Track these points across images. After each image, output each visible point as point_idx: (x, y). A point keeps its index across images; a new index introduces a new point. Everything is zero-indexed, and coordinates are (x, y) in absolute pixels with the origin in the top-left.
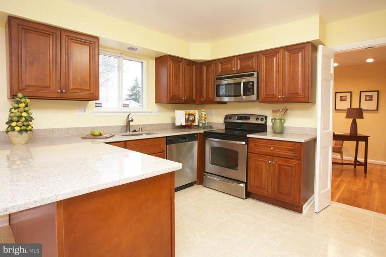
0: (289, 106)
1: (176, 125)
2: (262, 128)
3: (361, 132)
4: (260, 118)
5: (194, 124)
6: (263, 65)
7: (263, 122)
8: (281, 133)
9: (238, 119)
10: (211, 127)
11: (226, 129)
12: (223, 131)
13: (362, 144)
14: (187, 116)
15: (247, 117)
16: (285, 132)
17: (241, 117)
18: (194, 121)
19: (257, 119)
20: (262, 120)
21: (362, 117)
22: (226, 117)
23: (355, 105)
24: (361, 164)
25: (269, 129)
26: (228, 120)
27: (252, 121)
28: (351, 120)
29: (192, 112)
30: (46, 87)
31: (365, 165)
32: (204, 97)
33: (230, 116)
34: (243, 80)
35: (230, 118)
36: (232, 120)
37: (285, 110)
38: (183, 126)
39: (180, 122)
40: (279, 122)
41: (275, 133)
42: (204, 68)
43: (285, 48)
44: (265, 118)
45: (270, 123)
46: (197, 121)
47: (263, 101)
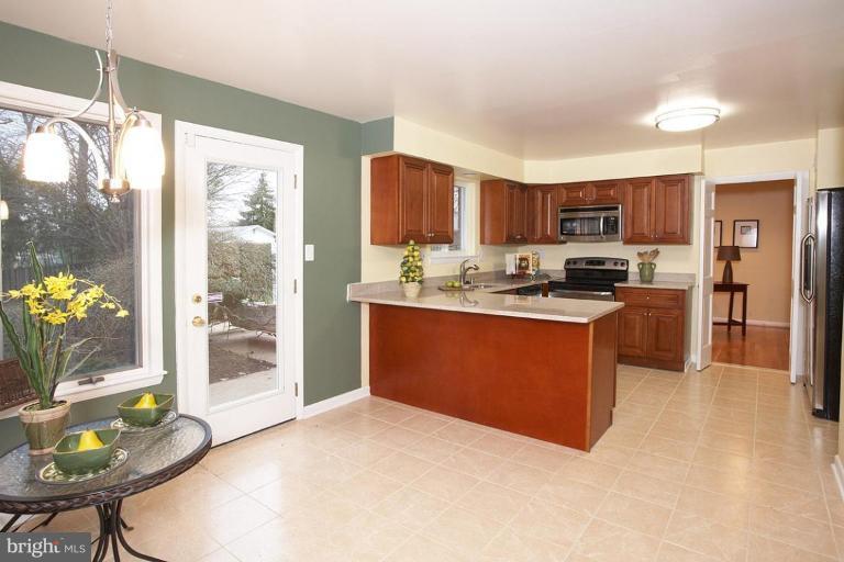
0: (661, 248)
1: (508, 273)
2: (623, 276)
4: (620, 262)
5: (528, 272)
6: (630, 198)
7: (624, 268)
8: (650, 282)
9: (587, 263)
10: (547, 276)
11: (567, 278)
12: (564, 280)
14: (518, 262)
15: (600, 261)
16: (655, 279)
17: (591, 261)
18: (527, 267)
19: (616, 264)
20: (622, 264)
21: (738, 258)
22: (568, 262)
23: (727, 242)
24: (737, 323)
25: (630, 277)
26: (572, 267)
27: (609, 266)
29: (524, 254)
30: (420, 231)
31: (743, 324)
32: (539, 235)
33: (575, 261)
34: (603, 214)
35: (575, 263)
36: (577, 266)
37: (656, 253)
38: (513, 276)
39: (511, 269)
40: (647, 270)
41: (643, 281)
42: (539, 194)
43: (659, 178)
44: (626, 262)
45: (633, 268)
46: (531, 267)
47: (628, 241)
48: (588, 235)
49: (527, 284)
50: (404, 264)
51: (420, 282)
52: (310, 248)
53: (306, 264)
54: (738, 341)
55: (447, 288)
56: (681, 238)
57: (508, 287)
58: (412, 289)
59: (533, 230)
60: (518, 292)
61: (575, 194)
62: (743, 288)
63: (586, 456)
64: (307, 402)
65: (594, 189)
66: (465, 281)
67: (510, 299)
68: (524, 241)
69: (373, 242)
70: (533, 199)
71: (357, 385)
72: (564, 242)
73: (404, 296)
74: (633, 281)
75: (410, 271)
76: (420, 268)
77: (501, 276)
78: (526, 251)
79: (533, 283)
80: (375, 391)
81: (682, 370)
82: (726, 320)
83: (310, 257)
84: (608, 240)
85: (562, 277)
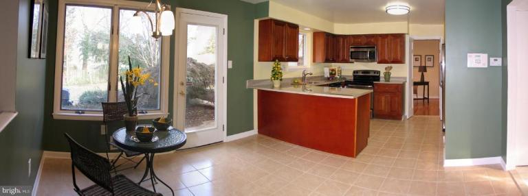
0: (393, 65)
2: (378, 78)
3: (426, 80)
4: (377, 72)
5: (335, 76)
6: (380, 43)
7: (378, 75)
8: (389, 81)
10: (344, 78)
11: (354, 79)
13: (426, 86)
14: (331, 71)
15: (368, 72)
16: (391, 79)
17: (364, 72)
18: (335, 74)
19: (375, 73)
21: (426, 71)
22: (354, 72)
23: (423, 65)
24: (426, 98)
25: (381, 79)
26: (356, 74)
27: (372, 74)
28: (420, 73)
29: (333, 68)
30: (282, 55)
31: (428, 98)
32: (341, 59)
33: (357, 71)
34: (369, 50)
36: (358, 74)
37: (391, 68)
38: (328, 79)
39: (327, 75)
40: (388, 75)
41: (386, 81)
42: (341, 40)
43: (392, 35)
44: (379, 72)
45: (382, 75)
46: (337, 74)
47: (379, 63)
48: (363, 58)
49: (335, 82)
50: (273, 71)
51: (281, 80)
52: (230, 62)
53: (229, 70)
54: (426, 106)
55: (295, 83)
56: (400, 61)
57: (326, 83)
58: (277, 83)
59: (338, 57)
60: (330, 85)
61: (357, 40)
62: (427, 83)
63: (354, 160)
64: (228, 134)
65: (365, 38)
66: (304, 80)
67: (327, 89)
68: (334, 61)
69: (259, 60)
70: (338, 42)
71: (252, 128)
72: (353, 62)
73: (273, 87)
74: (382, 81)
75: (276, 74)
76: (281, 73)
77: (322, 78)
78: (335, 66)
79: (338, 81)
80: (260, 132)
81: (401, 119)
82: (422, 97)
83: (230, 67)
84: (372, 62)
85: (352, 79)
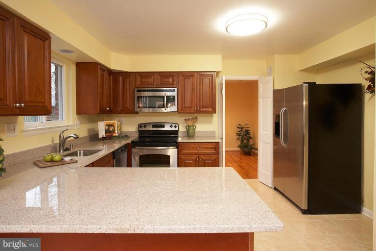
1: (100, 136)
4: (174, 125)
5: (114, 135)
7: (177, 129)
8: (193, 137)
9: (153, 127)
14: (107, 127)
15: (161, 125)
16: (196, 136)
17: (156, 125)
18: (114, 132)
19: (171, 126)
20: (175, 127)
22: (140, 126)
25: (180, 135)
26: (143, 129)
27: (167, 128)
29: (111, 122)
33: (145, 125)
35: (145, 126)
36: (147, 129)
37: (196, 119)
38: (104, 138)
39: (102, 133)
42: (121, 79)
43: (199, 73)
44: (177, 125)
45: (182, 129)
46: (116, 131)
48: (149, 107)
59: (117, 104)
61: (146, 80)
65: (159, 77)
78: (112, 119)
85: (137, 137)
